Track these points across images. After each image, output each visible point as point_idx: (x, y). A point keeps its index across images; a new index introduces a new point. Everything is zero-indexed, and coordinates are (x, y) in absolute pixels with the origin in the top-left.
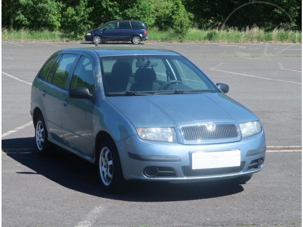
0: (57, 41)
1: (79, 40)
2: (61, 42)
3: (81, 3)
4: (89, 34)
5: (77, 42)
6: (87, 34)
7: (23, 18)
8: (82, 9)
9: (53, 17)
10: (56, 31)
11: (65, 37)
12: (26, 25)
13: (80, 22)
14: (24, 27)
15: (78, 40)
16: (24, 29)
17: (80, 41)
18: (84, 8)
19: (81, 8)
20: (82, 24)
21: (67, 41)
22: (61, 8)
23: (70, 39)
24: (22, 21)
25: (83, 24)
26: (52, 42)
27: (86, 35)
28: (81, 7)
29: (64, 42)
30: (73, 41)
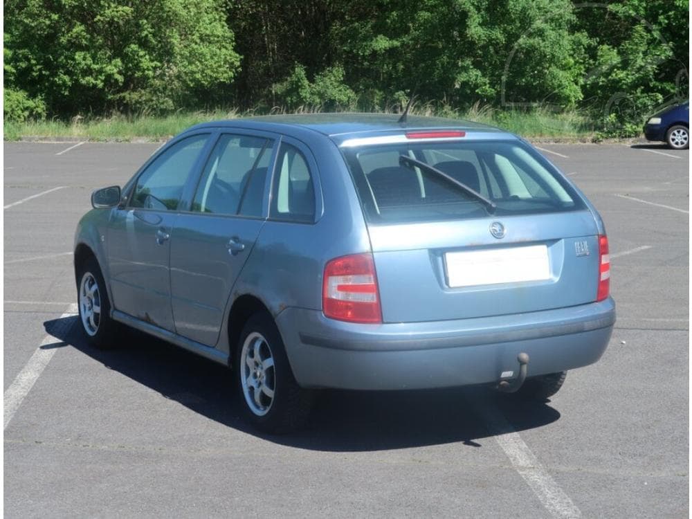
0: (567, 140)
1: (630, 137)
2: (579, 143)
3: (637, 32)
4: (657, 121)
5: (622, 144)
6: (649, 119)
7: (479, 78)
8: (640, 48)
9: (561, 73)
10: (568, 112)
11: (590, 130)
12: (487, 96)
13: (634, 86)
14: (478, 103)
15: (626, 137)
16: (480, 107)
17: (631, 140)
18: (643, 48)
19: (635, 47)
20: (639, 90)
21: (594, 141)
22: (584, 48)
23: (605, 135)
24: (476, 86)
25: (643, 92)
26: (552, 143)
27: (647, 122)
28: (636, 44)
29: (587, 144)
30: (612, 140)
